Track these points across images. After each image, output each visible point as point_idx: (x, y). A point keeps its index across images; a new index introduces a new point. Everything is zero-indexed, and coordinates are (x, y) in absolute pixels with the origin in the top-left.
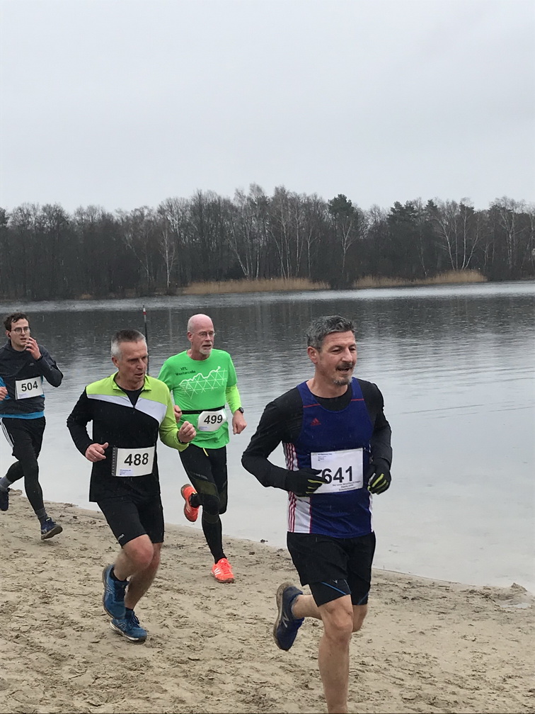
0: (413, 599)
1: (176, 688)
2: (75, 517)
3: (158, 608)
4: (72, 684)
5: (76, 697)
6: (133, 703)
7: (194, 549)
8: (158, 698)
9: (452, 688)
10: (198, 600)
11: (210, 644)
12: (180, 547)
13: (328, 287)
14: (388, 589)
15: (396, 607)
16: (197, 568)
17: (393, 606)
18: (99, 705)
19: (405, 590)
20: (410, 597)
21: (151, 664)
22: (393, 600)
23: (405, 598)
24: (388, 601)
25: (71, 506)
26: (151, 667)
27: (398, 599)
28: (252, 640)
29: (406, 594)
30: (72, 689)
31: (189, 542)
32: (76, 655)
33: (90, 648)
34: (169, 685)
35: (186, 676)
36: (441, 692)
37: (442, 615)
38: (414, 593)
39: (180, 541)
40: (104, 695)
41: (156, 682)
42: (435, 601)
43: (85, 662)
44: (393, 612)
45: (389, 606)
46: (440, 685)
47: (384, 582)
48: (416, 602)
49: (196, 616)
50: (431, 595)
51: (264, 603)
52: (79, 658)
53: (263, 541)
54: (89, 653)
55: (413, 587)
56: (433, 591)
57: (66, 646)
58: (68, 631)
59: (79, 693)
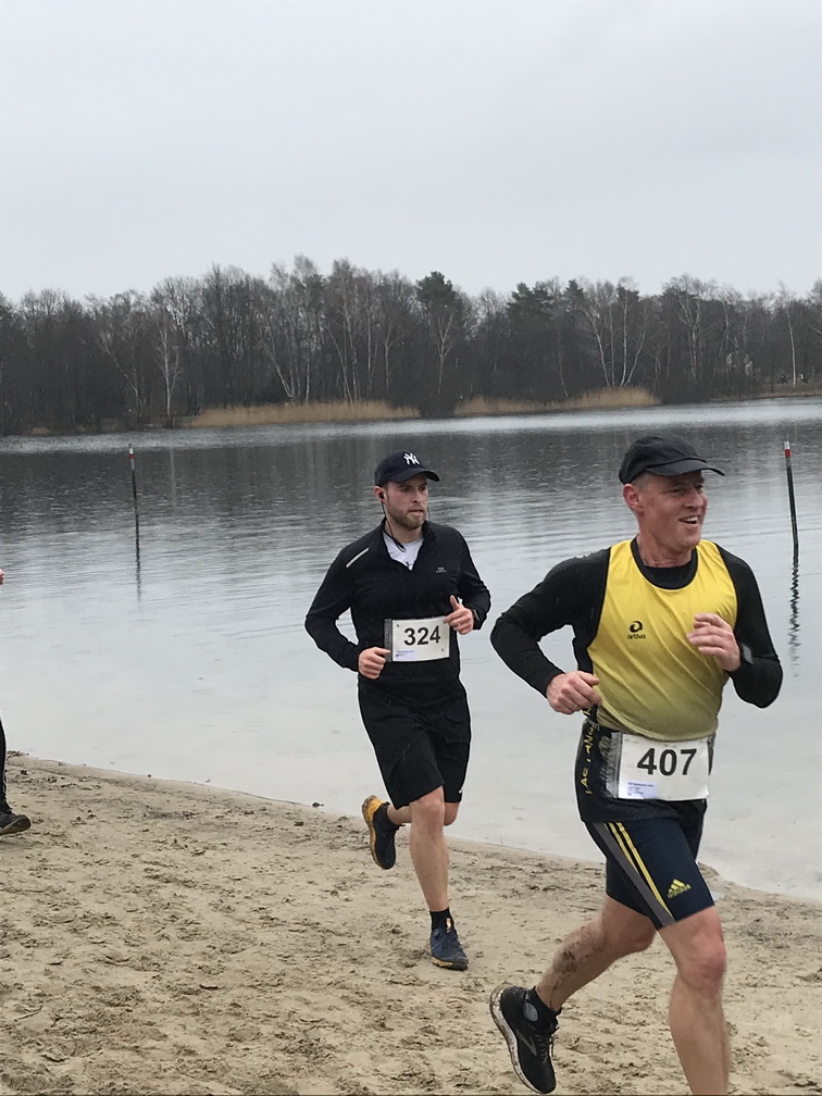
0: (545, 890)
1: (180, 1033)
2: (23, 772)
3: (154, 909)
4: (19, 1028)
5: (25, 1048)
6: (114, 1055)
7: (209, 818)
8: (153, 1048)
9: (604, 1024)
10: (214, 897)
11: (234, 963)
12: (188, 815)
13: (417, 413)
14: (508, 875)
15: (519, 902)
16: (214, 848)
17: (515, 901)
18: (62, 1060)
19: (534, 875)
20: (541, 887)
21: (142, 996)
22: (515, 892)
23: (533, 888)
24: (508, 893)
25: (18, 754)
26: (142, 1001)
27: (523, 890)
28: (299, 957)
29: (535, 882)
30: (19, 1036)
31: (201, 808)
32: (26, 984)
33: (47, 972)
34: (170, 1027)
35: (197, 1014)
36: (588, 1030)
37: (589, 913)
38: (547, 880)
39: (188, 806)
40: (70, 1045)
41: (150, 1024)
42: (579, 892)
43: (38, 995)
44: (515, 910)
45: (509, 901)
46: (586, 1020)
47: (502, 864)
48: (550, 893)
49: (214, 921)
50: (573, 883)
51: (317, 901)
52: (30, 989)
53: (316, 805)
54: (45, 980)
55: (546, 871)
56: (577, 876)
57: (10, 970)
58: (14, 947)
59: (30, 1042)
